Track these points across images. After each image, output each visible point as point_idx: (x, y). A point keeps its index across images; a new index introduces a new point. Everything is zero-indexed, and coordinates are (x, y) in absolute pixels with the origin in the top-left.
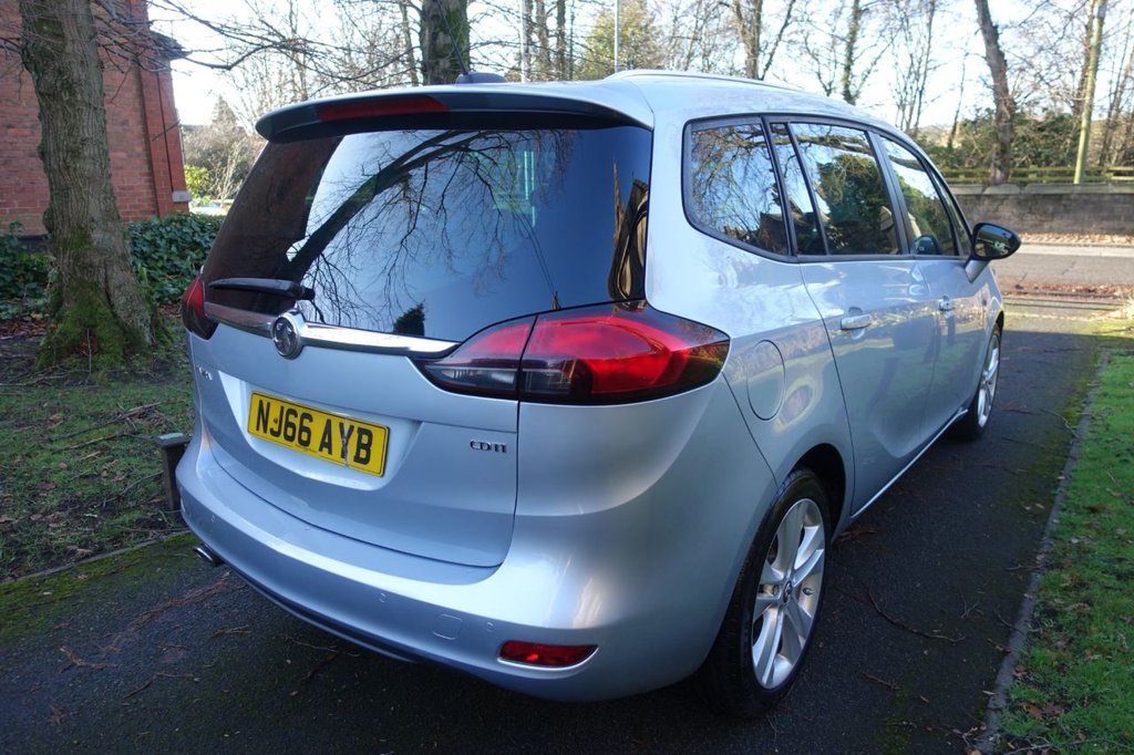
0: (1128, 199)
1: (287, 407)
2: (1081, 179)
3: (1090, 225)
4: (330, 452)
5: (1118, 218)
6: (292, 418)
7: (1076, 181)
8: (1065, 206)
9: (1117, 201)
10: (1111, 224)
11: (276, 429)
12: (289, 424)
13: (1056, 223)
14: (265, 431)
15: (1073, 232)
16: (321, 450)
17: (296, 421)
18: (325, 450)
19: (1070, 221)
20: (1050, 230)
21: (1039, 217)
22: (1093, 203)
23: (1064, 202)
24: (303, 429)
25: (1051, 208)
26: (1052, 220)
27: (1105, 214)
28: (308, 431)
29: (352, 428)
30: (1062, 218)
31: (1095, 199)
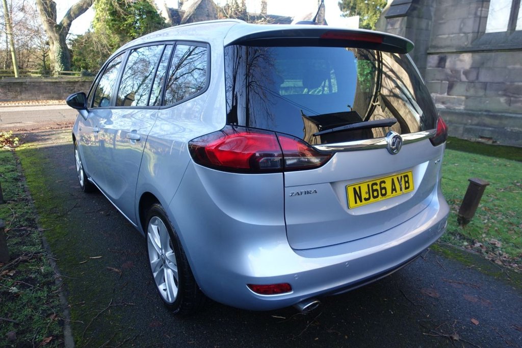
0: (51, 84)
1: (370, 184)
2: (18, 75)
3: (39, 97)
4: (396, 192)
5: (50, 93)
6: (375, 187)
7: (16, 76)
8: (25, 88)
9: (47, 85)
10: (47, 95)
11: (367, 196)
12: (373, 191)
13: (23, 96)
14: (361, 201)
15: (32, 100)
16: (392, 193)
17: (378, 187)
18: (394, 192)
19: (30, 95)
20: (22, 100)
21: (14, 94)
22: (37, 86)
23: (24, 86)
24: (382, 189)
25: (19, 89)
26: (21, 95)
27: (44, 91)
28: (385, 188)
29: (401, 177)
30: (25, 93)
31: (38, 84)
